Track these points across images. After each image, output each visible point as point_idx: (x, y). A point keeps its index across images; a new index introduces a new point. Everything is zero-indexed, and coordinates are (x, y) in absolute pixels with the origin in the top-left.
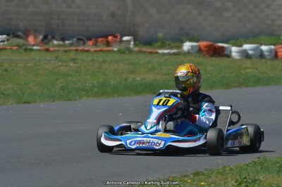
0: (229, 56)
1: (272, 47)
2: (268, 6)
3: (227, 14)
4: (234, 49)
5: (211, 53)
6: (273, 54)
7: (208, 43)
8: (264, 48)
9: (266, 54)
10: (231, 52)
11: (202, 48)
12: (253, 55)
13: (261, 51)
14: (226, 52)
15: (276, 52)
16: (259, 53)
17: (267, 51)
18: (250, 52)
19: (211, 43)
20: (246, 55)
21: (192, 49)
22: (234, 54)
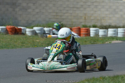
0: (24, 34)
4: (28, 30)
5: (13, 32)
7: (12, 27)
8: (46, 29)
10: (26, 32)
11: (8, 29)
12: (39, 33)
14: (23, 32)
16: (43, 32)
17: (47, 31)
18: (37, 32)
19: (14, 27)
20: (34, 33)
21: (1, 30)
22: (27, 33)
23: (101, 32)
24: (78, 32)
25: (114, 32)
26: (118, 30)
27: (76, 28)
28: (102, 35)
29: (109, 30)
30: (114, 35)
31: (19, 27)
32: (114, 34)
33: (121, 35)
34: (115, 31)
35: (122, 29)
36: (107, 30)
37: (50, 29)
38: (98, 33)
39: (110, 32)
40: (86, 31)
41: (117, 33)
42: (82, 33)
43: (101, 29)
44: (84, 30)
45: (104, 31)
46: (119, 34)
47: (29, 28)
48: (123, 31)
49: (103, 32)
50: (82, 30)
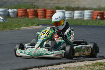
23: (67, 14)
24: (43, 14)
25: (80, 15)
26: (84, 13)
27: (41, 9)
28: (68, 18)
29: (76, 12)
30: (80, 18)
32: (81, 16)
33: (87, 17)
34: (81, 13)
35: (88, 11)
36: (73, 12)
37: (14, 11)
39: (77, 14)
40: (51, 12)
41: (84, 15)
42: (47, 15)
43: (67, 10)
44: (49, 12)
46: (85, 16)
48: (90, 14)
49: (69, 14)
50: (47, 12)
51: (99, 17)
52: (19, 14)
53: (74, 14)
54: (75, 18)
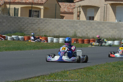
1: (23, 37)
2: (19, 21)
3: (4, 24)
4: (9, 37)
6: (23, 39)
9: (20, 39)
10: (7, 38)
12: (16, 39)
13: (19, 38)
15: (24, 39)
18: (15, 38)
20: (13, 39)
22: (9, 39)
23: (55, 40)
29: (60, 38)
31: (4, 35)
38: (53, 41)
39: (61, 40)
40: (45, 39)
43: (55, 38)
45: (57, 39)
47: (9, 36)
51: (75, 42)
52: (26, 39)
53: (59, 40)
54: (60, 42)
